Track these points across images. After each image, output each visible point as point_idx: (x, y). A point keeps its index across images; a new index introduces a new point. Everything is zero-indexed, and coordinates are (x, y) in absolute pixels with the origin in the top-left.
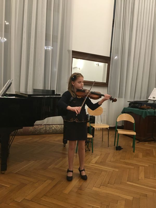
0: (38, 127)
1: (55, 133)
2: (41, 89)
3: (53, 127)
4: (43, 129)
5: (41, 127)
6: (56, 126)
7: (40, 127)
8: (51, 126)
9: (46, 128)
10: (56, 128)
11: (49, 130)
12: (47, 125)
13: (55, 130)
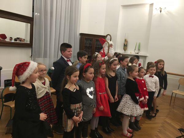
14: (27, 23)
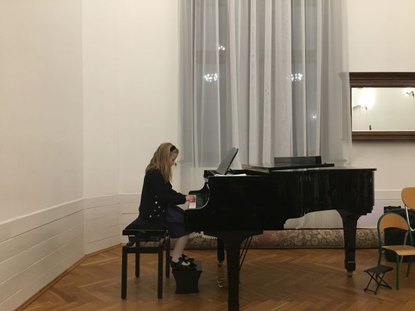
0: (288, 234)
1: (325, 246)
2: (289, 156)
3: (319, 233)
4: (298, 237)
5: (294, 234)
6: (325, 233)
7: (292, 233)
8: (315, 232)
9: (304, 236)
10: (325, 237)
11: (310, 240)
12: (307, 229)
13: (324, 240)
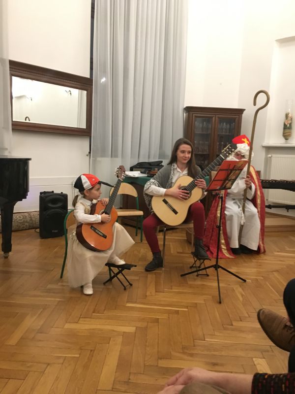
14: (80, 90)
